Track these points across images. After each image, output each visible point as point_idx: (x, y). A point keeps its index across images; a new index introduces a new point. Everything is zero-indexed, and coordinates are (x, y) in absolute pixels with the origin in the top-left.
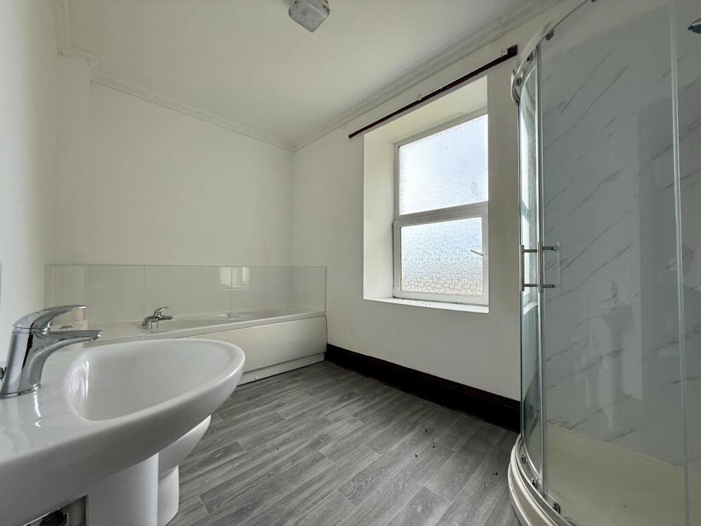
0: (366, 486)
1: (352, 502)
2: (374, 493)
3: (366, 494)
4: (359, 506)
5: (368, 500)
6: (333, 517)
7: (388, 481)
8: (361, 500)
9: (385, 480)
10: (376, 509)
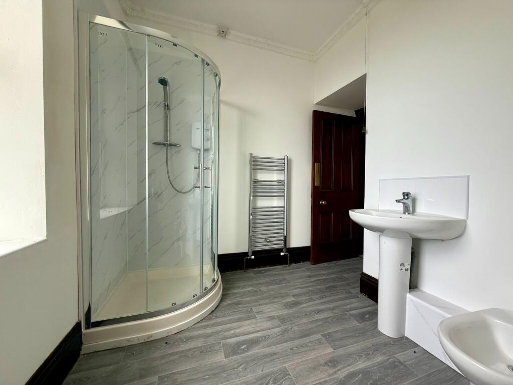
0: (270, 380)
1: (288, 371)
2: (266, 371)
3: (273, 373)
4: (284, 365)
5: (274, 367)
6: (306, 366)
7: (249, 376)
8: (280, 370)
9: (251, 378)
10: (272, 359)
